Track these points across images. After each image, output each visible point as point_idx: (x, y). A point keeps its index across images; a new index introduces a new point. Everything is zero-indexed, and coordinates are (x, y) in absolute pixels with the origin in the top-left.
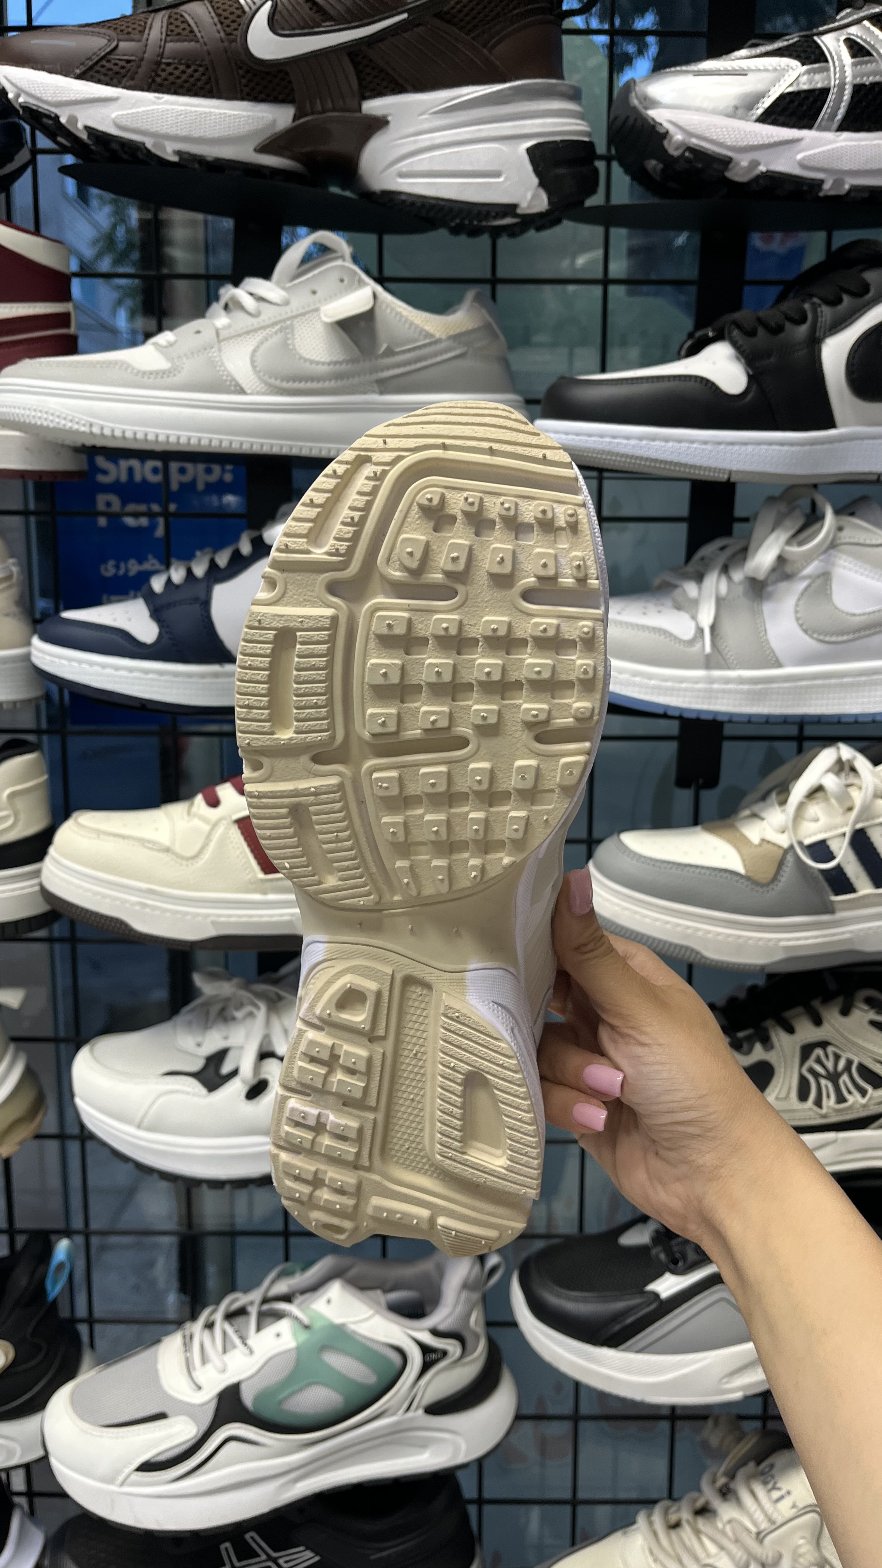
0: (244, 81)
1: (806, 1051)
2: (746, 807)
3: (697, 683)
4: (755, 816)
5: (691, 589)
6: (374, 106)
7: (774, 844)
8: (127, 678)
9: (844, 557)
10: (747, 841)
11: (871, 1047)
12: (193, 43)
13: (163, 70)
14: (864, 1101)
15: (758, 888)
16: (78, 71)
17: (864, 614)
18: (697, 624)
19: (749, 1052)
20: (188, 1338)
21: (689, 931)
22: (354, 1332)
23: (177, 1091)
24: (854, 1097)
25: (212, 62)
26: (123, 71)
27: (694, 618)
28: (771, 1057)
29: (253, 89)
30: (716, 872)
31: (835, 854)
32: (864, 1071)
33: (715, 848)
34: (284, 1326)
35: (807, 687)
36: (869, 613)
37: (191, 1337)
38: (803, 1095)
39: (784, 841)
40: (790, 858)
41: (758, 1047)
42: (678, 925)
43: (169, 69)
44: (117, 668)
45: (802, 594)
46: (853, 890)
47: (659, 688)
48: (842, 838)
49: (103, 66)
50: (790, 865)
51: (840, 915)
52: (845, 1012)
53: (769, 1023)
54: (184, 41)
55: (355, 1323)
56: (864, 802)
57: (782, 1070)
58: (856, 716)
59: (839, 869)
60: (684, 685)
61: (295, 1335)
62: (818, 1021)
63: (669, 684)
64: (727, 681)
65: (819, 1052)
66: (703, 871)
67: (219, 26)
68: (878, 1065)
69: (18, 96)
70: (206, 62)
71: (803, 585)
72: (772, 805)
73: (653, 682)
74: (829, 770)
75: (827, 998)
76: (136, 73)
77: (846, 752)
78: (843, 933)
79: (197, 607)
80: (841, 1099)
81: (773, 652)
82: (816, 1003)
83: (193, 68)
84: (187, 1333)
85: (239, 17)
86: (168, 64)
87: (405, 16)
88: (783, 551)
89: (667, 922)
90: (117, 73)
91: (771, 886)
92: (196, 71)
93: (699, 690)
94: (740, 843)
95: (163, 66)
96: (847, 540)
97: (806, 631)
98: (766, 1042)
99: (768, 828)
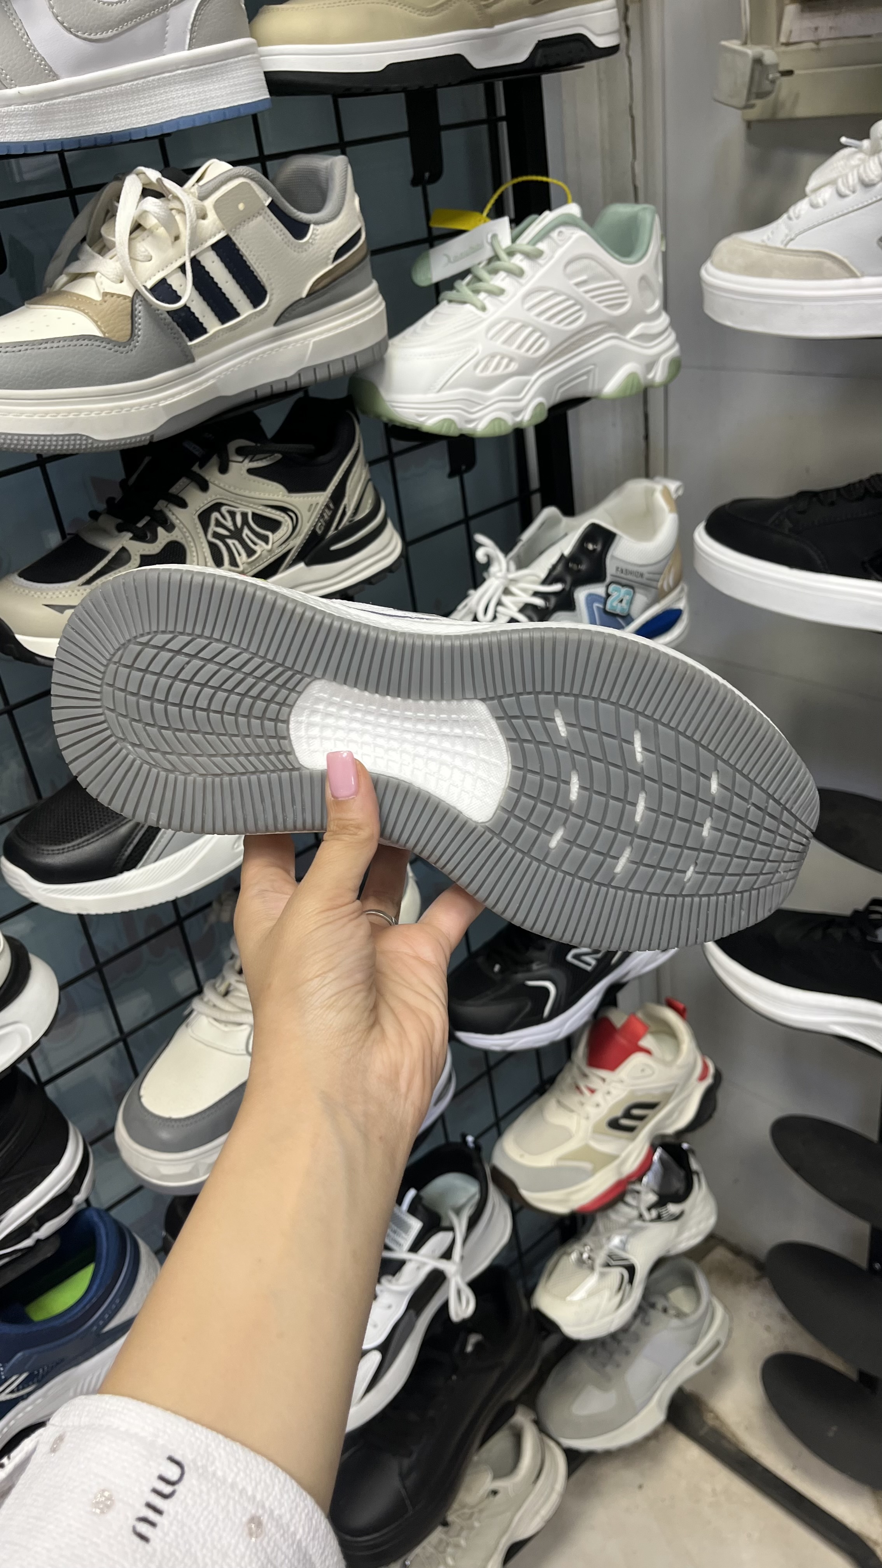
2: (61, 271)
7: (119, 296)
10: (87, 300)
11: (257, 495)
14: (268, 548)
15: (122, 349)
19: (154, 539)
21: (72, 417)
24: (261, 546)
28: (176, 535)
30: (73, 341)
31: (179, 293)
32: (259, 519)
33: (57, 317)
35: (90, 99)
39: (126, 289)
40: (139, 307)
41: (160, 530)
42: (58, 413)
46: (205, 331)
48: (181, 273)
50: (141, 312)
51: (199, 361)
52: (224, 469)
53: (161, 505)
56: (190, 225)
57: (191, 543)
59: (186, 308)
62: (204, 486)
65: (215, 515)
66: (60, 343)
72: (93, 257)
74: (142, 199)
75: (203, 462)
78: (207, 380)
80: (250, 552)
81: (44, 59)
82: (196, 468)
89: (46, 413)
91: (132, 345)
94: (82, 304)
97: (69, 31)
98: (166, 524)
99: (103, 279)
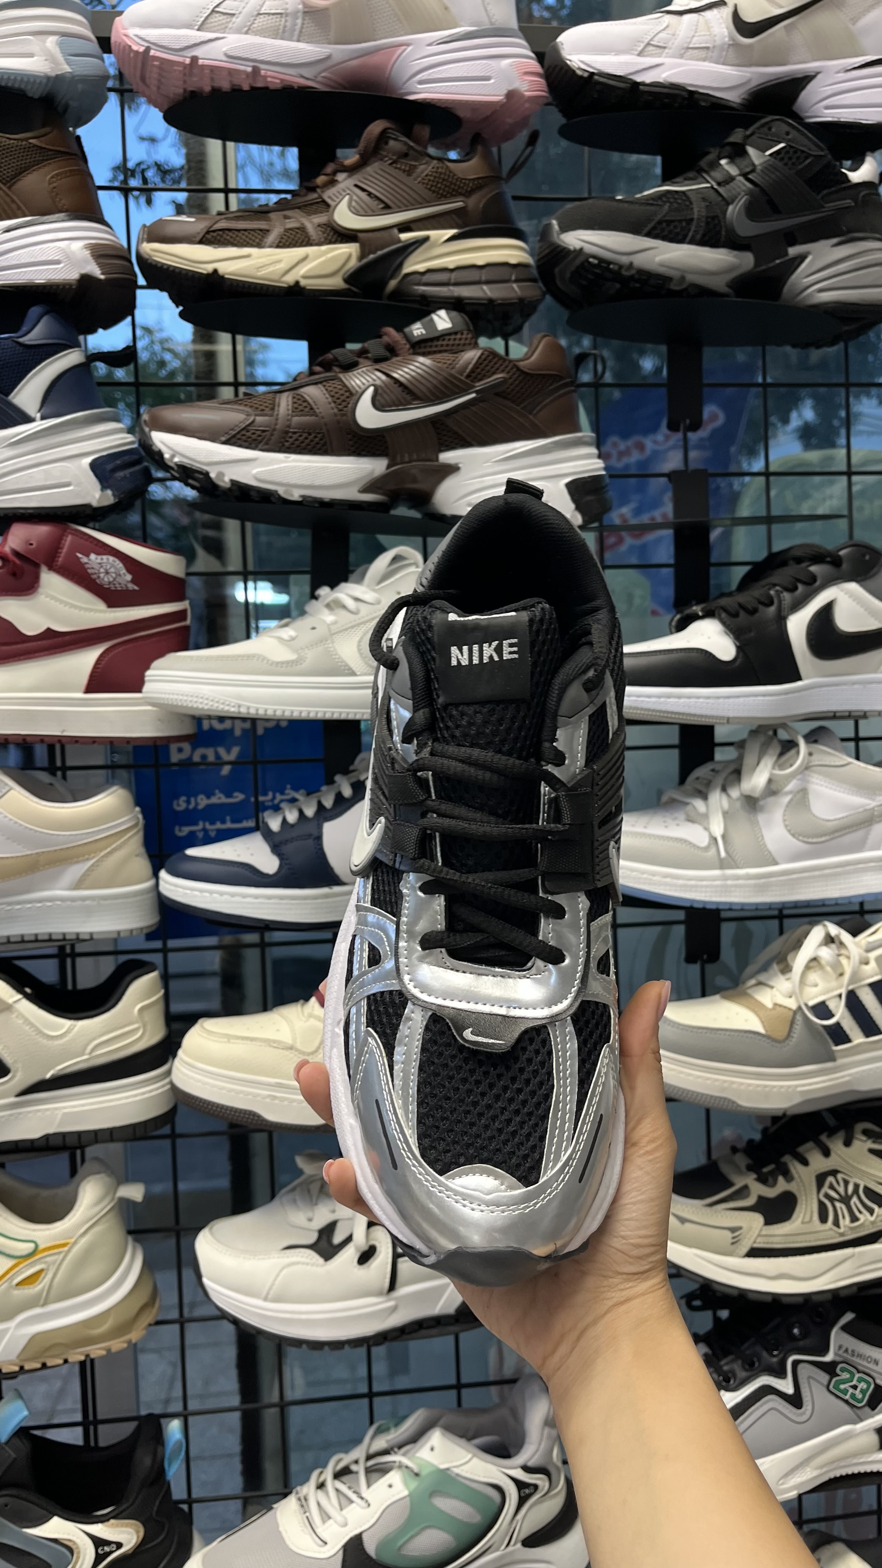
0: (351, 443)
1: (820, 1179)
2: (752, 976)
3: (715, 880)
4: (760, 983)
5: (699, 804)
6: (447, 457)
7: (785, 1007)
8: (253, 903)
9: (816, 776)
10: (762, 1006)
11: (872, 1171)
12: (313, 418)
13: (291, 437)
14: (872, 1219)
15: (777, 1045)
16: (223, 439)
17: (836, 820)
18: (710, 834)
19: (774, 1185)
20: (303, 1501)
21: (726, 1085)
22: (458, 1475)
23: (298, 1263)
24: (865, 1216)
25: (328, 431)
26: (260, 438)
27: (707, 829)
28: (792, 1187)
29: (357, 448)
30: (743, 1034)
31: (834, 1011)
32: (869, 1192)
33: (737, 1014)
34: (394, 1477)
35: (798, 879)
36: (840, 819)
37: (306, 1499)
38: (823, 1218)
39: (792, 1004)
40: (799, 1017)
41: (781, 1179)
42: (717, 1080)
43: (295, 436)
44: (245, 896)
45: (787, 806)
46: (849, 1040)
47: (685, 886)
48: (838, 999)
49: (244, 435)
50: (799, 1023)
51: (840, 1061)
52: (848, 1143)
53: (787, 1159)
54: (307, 415)
55: (457, 1467)
56: (853, 968)
57: (804, 1198)
58: (836, 899)
59: (838, 1024)
60: (704, 883)
61: (406, 1484)
62: (827, 1153)
63: (693, 883)
64: (738, 878)
65: (831, 1179)
66: (732, 1033)
67: (333, 405)
68: (880, 1186)
69: (173, 456)
70: (324, 430)
71: (787, 799)
72: (775, 975)
73: (681, 882)
74: (821, 945)
75: (832, 1133)
76: (269, 440)
77: (834, 930)
78: (843, 1077)
79: (310, 842)
81: (770, 852)
82: (823, 1138)
83: (313, 435)
84: (301, 1495)
85: (348, 397)
86: (294, 433)
87: (473, 395)
88: (771, 774)
89: (708, 1079)
90: (255, 440)
91: (787, 1042)
92: (316, 437)
93: (717, 886)
94: (757, 1008)
95: (290, 434)
96: (817, 763)
97: (793, 835)
98: (787, 1175)
99: (777, 994)
